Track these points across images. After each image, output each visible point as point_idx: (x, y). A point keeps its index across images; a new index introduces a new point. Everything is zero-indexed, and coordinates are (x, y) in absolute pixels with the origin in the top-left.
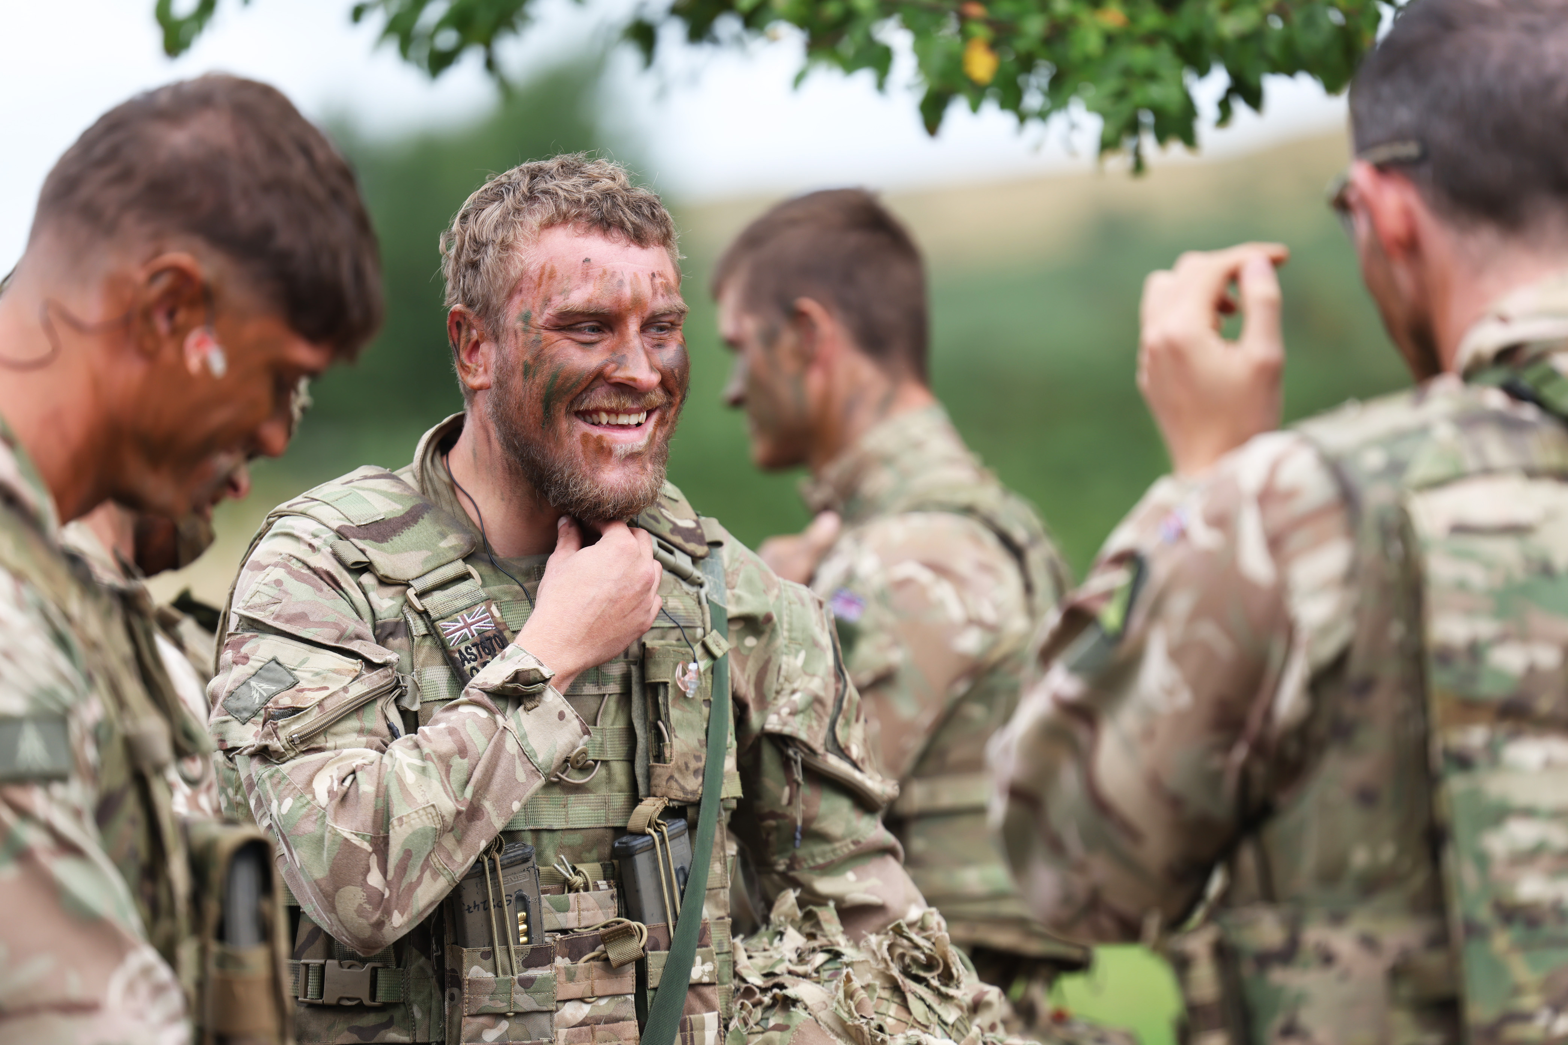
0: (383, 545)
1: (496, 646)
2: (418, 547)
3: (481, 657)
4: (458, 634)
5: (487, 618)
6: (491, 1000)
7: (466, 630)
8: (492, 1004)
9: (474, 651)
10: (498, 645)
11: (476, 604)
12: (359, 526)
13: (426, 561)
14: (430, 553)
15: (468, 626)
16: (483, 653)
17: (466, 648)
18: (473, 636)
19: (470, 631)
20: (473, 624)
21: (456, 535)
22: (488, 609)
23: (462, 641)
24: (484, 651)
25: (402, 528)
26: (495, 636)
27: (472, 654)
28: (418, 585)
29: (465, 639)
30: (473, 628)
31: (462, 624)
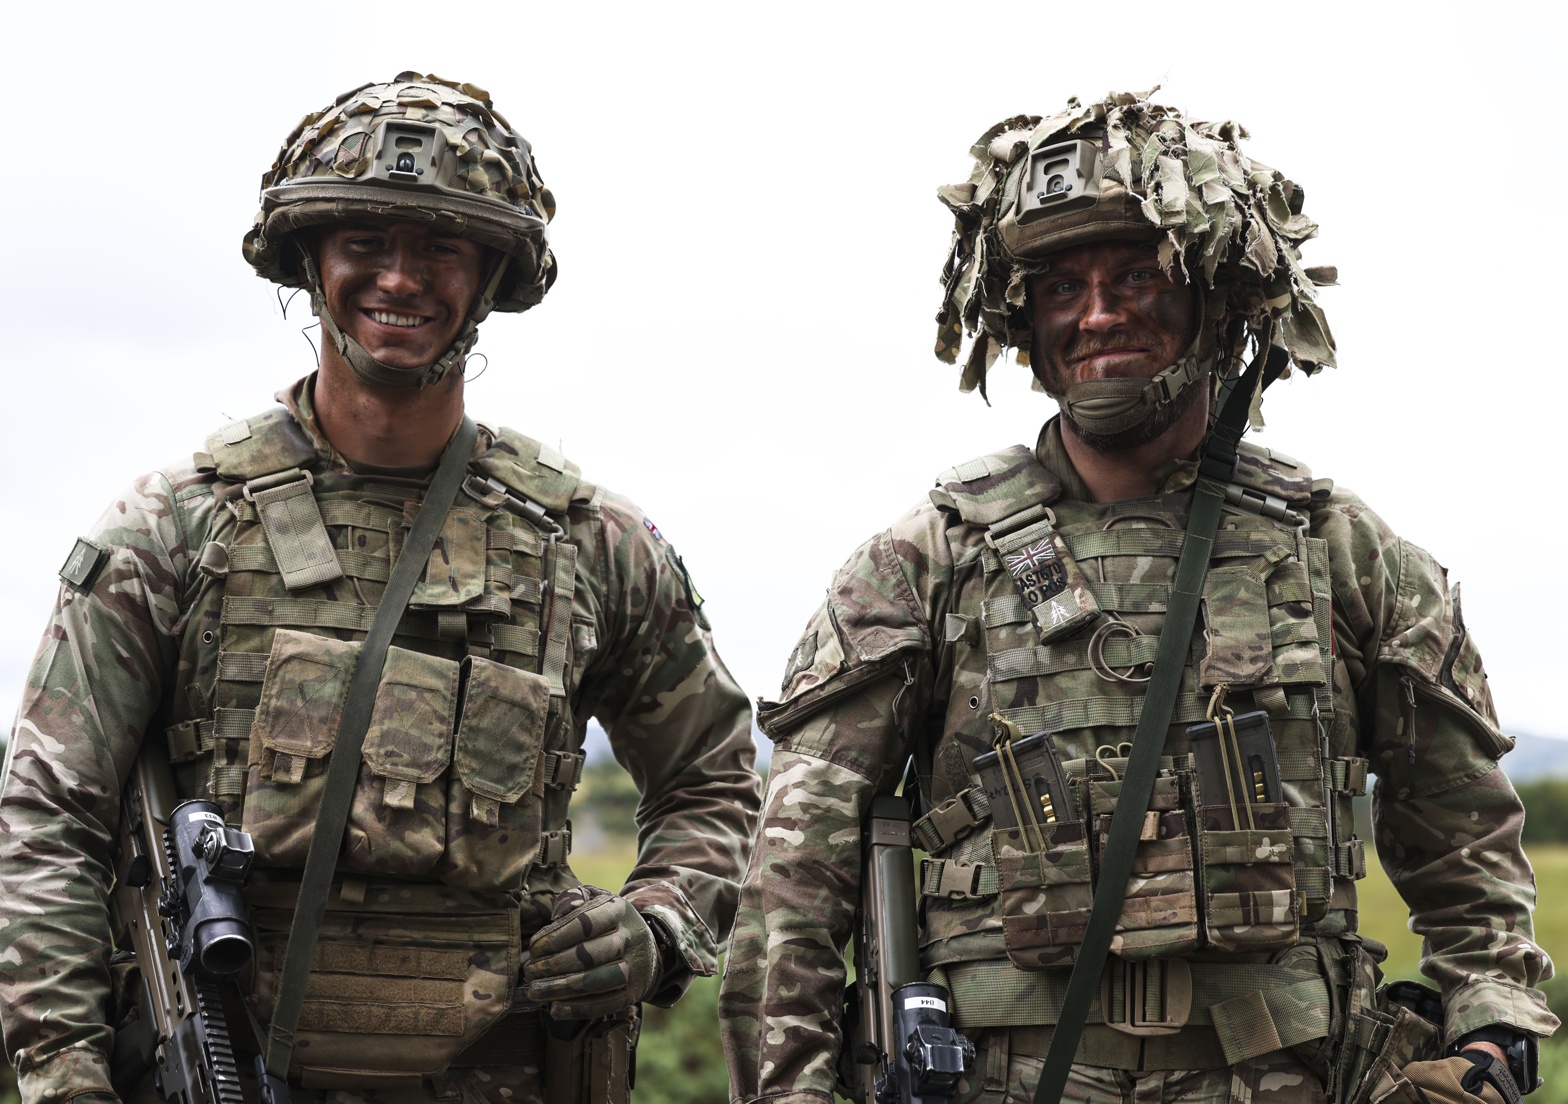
0: (978, 497)
1: (1054, 572)
2: (1006, 496)
3: (1039, 582)
4: (1021, 565)
5: (1049, 548)
6: (1022, 875)
7: (1028, 561)
8: (1023, 878)
9: (1034, 578)
10: (1056, 570)
11: (1041, 539)
12: (964, 483)
13: (1010, 506)
14: (1014, 500)
15: (1030, 557)
16: (1041, 579)
17: (1027, 576)
18: (1034, 565)
19: (1032, 561)
20: (1035, 555)
21: (1042, 485)
22: (1052, 542)
23: (1025, 570)
24: (1043, 577)
25: (1000, 482)
26: (1054, 563)
27: (1032, 580)
28: (994, 528)
29: (1028, 568)
30: (1034, 558)
31: (1026, 556)
